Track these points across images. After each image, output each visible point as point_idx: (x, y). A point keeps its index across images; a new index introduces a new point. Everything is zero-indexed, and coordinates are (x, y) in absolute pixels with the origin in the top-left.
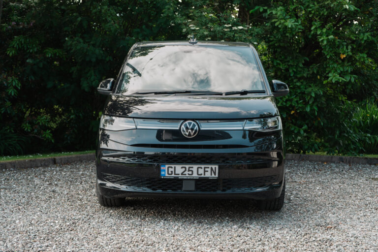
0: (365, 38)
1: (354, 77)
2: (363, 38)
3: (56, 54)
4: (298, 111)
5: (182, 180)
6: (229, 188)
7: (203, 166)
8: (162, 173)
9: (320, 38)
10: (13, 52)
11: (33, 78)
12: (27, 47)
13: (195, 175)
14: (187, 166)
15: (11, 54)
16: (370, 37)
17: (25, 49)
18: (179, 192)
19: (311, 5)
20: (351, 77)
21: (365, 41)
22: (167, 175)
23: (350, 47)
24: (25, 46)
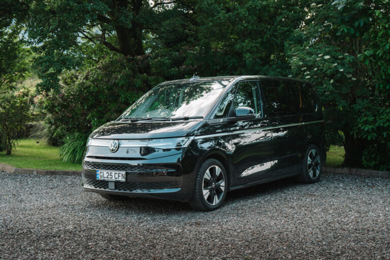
5: (108, 182)
6: (135, 189)
7: (117, 173)
8: (98, 176)
13: (113, 179)
14: (109, 172)
18: (107, 190)
22: (100, 178)
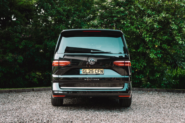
0: (165, 38)
1: (161, 55)
2: (164, 38)
3: (39, 46)
4: (139, 70)
9: (146, 39)
10: (22, 47)
11: (30, 57)
12: (28, 45)
15: (21, 48)
16: (167, 37)
17: (27, 45)
19: (143, 25)
20: (160, 55)
21: (165, 39)
23: (159, 42)
24: (27, 44)
